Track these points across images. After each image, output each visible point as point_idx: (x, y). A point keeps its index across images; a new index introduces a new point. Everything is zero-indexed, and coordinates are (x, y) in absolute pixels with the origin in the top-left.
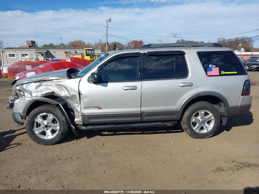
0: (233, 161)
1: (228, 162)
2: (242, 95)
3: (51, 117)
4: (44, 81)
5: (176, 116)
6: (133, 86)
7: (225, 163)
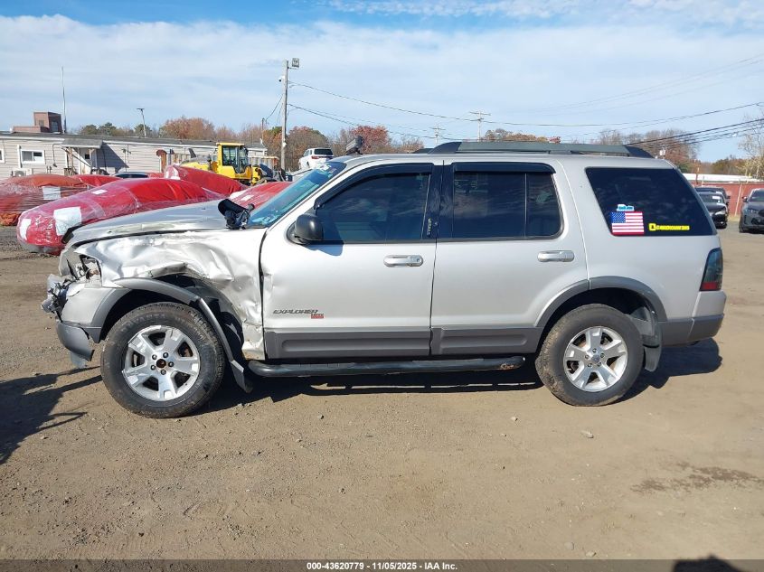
0: (684, 466)
1: (670, 468)
2: (701, 289)
3: (175, 336)
4: (157, 233)
5: (524, 342)
6: (412, 257)
7: (664, 468)
